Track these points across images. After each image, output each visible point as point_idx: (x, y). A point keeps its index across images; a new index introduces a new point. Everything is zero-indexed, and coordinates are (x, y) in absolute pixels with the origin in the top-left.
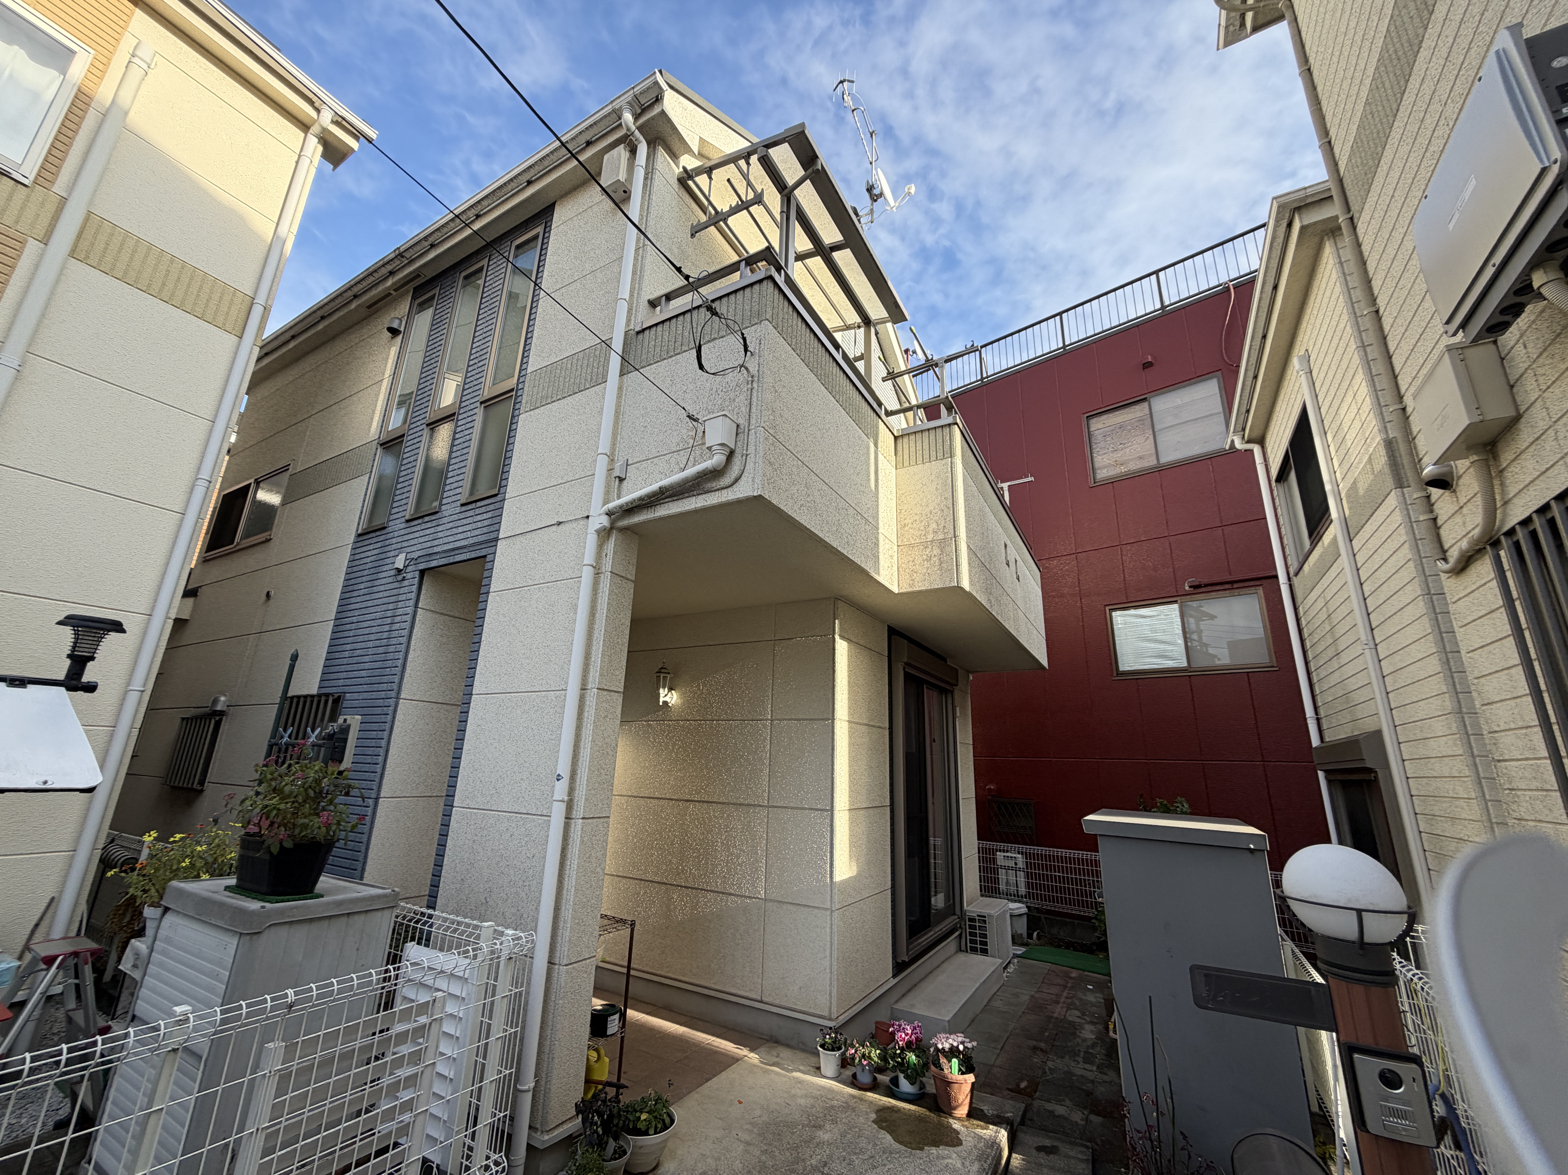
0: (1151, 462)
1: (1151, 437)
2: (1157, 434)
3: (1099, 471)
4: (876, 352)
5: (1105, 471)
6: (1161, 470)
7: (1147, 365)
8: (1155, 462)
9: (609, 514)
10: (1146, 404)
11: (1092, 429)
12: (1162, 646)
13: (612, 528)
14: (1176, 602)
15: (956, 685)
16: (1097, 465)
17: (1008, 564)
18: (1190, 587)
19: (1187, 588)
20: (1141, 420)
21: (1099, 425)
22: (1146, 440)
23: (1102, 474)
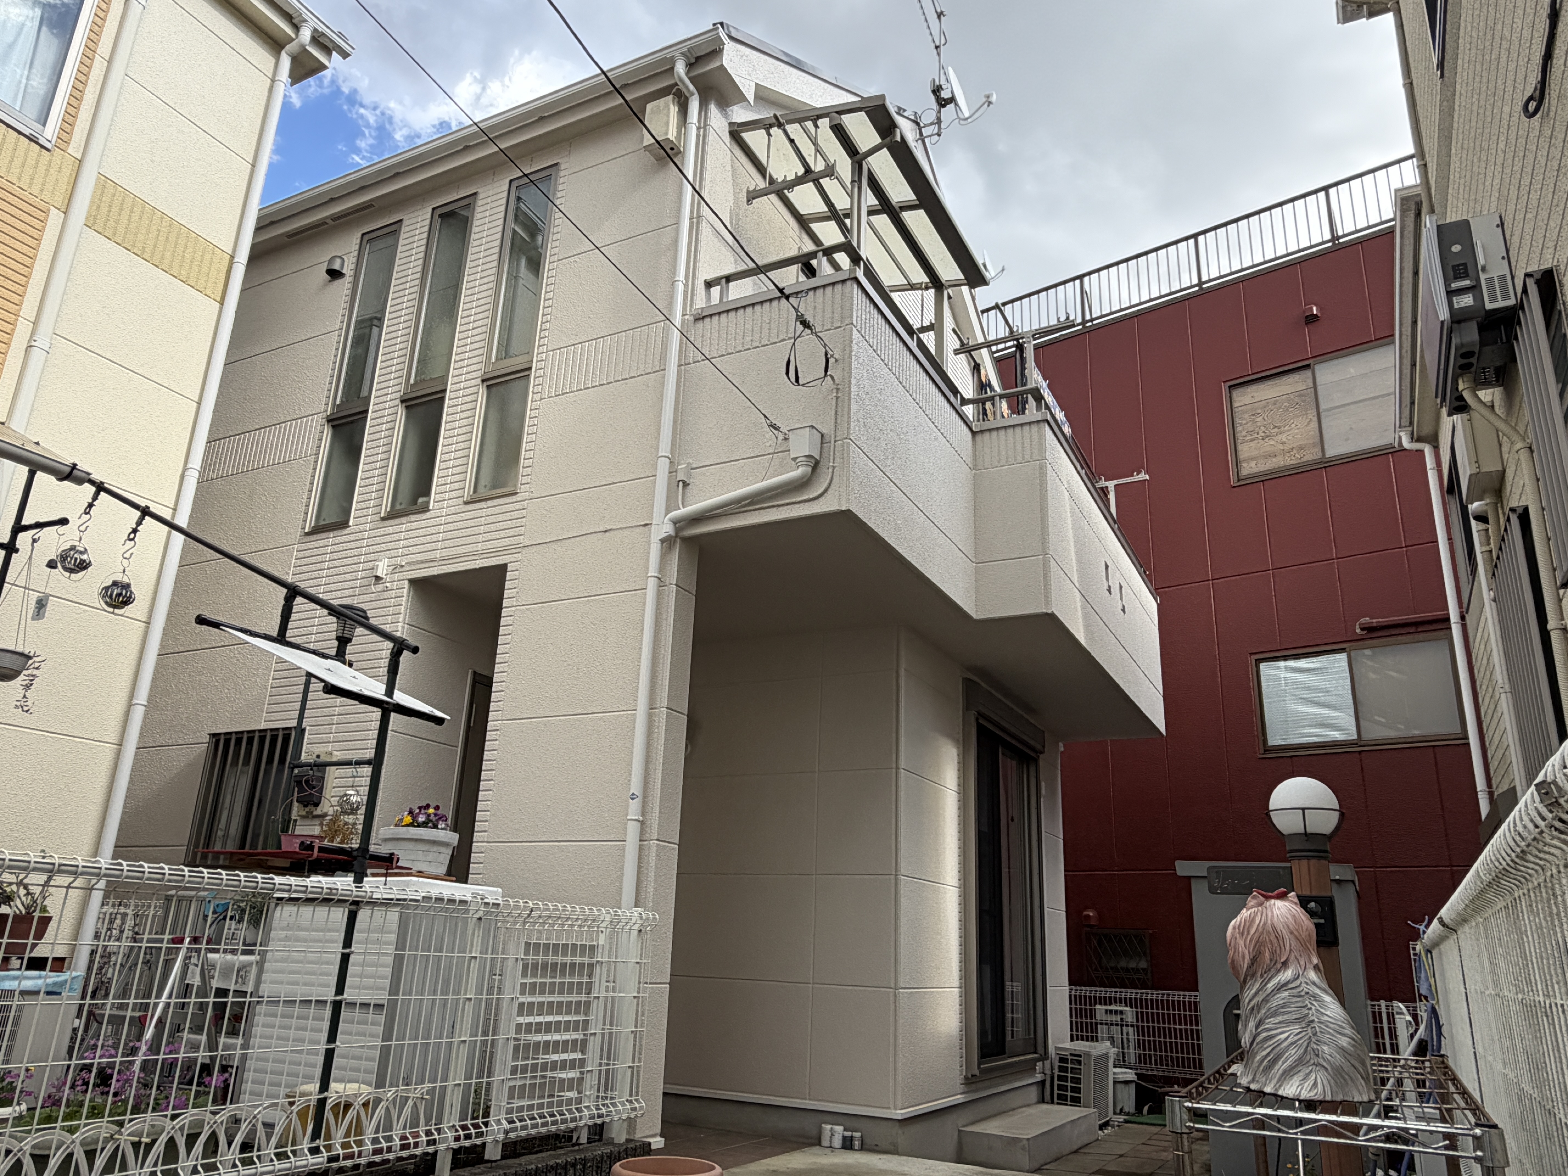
0: (1311, 455)
1: (1315, 419)
2: (1323, 415)
3: (1244, 465)
4: (949, 323)
5: (1253, 464)
6: (1327, 465)
7: (1311, 319)
8: (1320, 455)
9: (675, 522)
10: (1308, 373)
11: (1235, 405)
12: (1325, 711)
13: (676, 536)
14: (1342, 650)
15: (1042, 753)
16: (1242, 456)
17: (1109, 590)
18: (1362, 629)
19: (1358, 631)
20: (1300, 394)
21: (1244, 398)
22: (1308, 423)
23: (1249, 468)
